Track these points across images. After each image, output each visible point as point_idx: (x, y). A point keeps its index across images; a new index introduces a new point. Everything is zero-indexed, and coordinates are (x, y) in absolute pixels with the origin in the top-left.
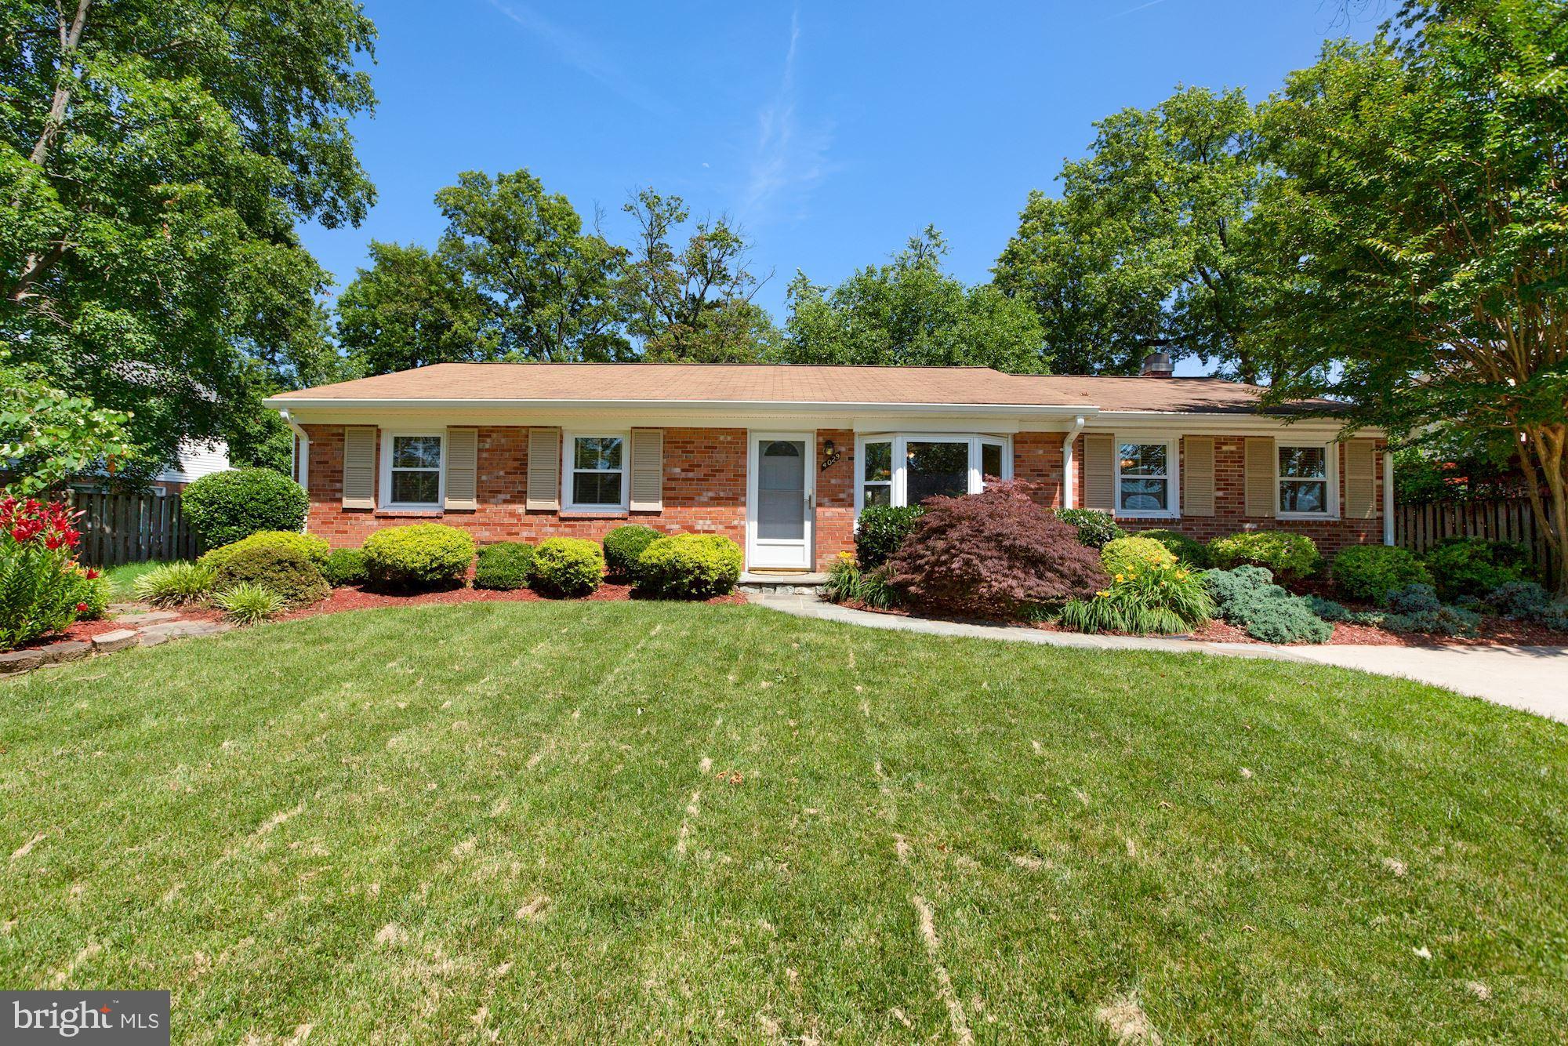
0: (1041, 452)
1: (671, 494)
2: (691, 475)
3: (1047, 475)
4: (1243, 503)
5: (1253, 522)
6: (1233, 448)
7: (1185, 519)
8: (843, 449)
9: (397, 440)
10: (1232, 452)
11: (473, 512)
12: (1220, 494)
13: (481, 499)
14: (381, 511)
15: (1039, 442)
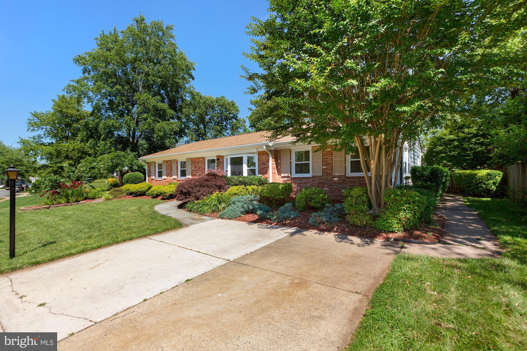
0: (264, 157)
1: (192, 174)
2: (195, 169)
3: (266, 164)
4: (333, 170)
5: (337, 177)
6: (330, 150)
7: (314, 177)
8: (221, 160)
9: (159, 164)
10: (329, 151)
11: (166, 179)
12: (325, 167)
13: (167, 176)
14: (156, 179)
15: (264, 154)
